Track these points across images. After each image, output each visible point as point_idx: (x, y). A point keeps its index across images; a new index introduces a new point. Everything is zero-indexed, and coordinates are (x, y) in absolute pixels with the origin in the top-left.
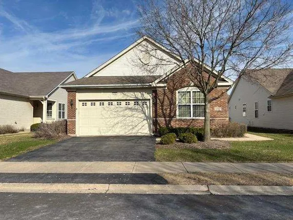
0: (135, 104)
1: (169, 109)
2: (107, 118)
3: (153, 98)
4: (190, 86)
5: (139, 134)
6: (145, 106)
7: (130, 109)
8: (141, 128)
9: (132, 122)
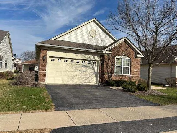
0: (88, 63)
1: (110, 68)
2: (69, 72)
3: (100, 60)
4: (123, 55)
5: (90, 84)
6: (94, 65)
7: (85, 66)
8: (91, 80)
9: (86, 75)
